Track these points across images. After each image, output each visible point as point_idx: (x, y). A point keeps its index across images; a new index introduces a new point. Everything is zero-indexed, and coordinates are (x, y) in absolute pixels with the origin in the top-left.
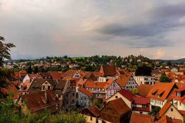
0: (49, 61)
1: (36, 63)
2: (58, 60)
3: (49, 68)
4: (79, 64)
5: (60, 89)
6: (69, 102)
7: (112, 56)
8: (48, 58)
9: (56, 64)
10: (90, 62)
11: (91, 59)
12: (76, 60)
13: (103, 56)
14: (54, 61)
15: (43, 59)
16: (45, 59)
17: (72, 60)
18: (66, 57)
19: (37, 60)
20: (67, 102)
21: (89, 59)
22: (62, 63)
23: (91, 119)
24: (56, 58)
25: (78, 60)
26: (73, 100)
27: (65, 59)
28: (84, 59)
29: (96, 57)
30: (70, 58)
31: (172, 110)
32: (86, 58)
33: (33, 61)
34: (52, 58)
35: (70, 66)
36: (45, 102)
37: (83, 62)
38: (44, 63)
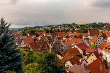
0: (63, 27)
1: (56, 27)
2: (69, 25)
3: (63, 30)
4: (81, 28)
5: (52, 42)
6: (57, 48)
7: (106, 23)
8: (63, 24)
9: (68, 28)
10: (89, 27)
11: (90, 25)
12: (80, 26)
13: (99, 23)
14: (67, 26)
15: (60, 25)
16: (62, 25)
17: (77, 26)
18: (74, 24)
19: (57, 26)
20: (56, 48)
21: (89, 25)
22: (71, 27)
23: (61, 57)
24: (68, 24)
25: (81, 26)
26: (59, 48)
27: (73, 25)
28: (85, 25)
29: (94, 23)
30: (76, 24)
31: (93, 55)
32: (87, 25)
33: (55, 26)
34: (66, 24)
35: (75, 30)
36: (41, 47)
37: (85, 27)
38: (61, 27)
